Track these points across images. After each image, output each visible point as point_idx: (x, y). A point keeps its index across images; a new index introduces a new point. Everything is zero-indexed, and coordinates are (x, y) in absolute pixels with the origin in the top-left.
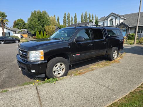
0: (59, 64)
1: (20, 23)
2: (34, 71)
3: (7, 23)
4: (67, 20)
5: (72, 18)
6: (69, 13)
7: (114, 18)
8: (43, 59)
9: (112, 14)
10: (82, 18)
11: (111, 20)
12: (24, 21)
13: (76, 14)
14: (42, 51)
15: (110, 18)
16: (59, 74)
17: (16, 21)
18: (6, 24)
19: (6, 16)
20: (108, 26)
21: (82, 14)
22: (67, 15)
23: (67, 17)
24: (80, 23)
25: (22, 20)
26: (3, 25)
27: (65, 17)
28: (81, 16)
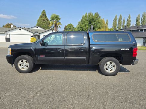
1: (70, 27)
3: (60, 27)
4: (117, 23)
5: (124, 21)
6: (121, 15)
10: (137, 20)
12: (73, 26)
13: (129, 16)
17: (67, 25)
18: (58, 27)
19: (60, 19)
21: (139, 15)
22: (118, 18)
23: (118, 20)
24: (135, 26)
25: (71, 25)
26: (56, 28)
27: (115, 20)
28: (137, 18)
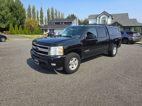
0: (74, 59)
2: (54, 65)
4: (32, 14)
5: (37, 12)
6: (34, 6)
7: (107, 17)
8: (62, 54)
9: (105, 13)
10: (48, 13)
11: (103, 18)
13: (41, 8)
14: (62, 47)
15: (102, 16)
16: (73, 67)
20: (100, 23)
21: (49, 9)
23: (31, 10)
28: (48, 11)
